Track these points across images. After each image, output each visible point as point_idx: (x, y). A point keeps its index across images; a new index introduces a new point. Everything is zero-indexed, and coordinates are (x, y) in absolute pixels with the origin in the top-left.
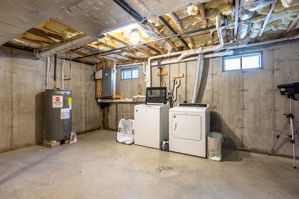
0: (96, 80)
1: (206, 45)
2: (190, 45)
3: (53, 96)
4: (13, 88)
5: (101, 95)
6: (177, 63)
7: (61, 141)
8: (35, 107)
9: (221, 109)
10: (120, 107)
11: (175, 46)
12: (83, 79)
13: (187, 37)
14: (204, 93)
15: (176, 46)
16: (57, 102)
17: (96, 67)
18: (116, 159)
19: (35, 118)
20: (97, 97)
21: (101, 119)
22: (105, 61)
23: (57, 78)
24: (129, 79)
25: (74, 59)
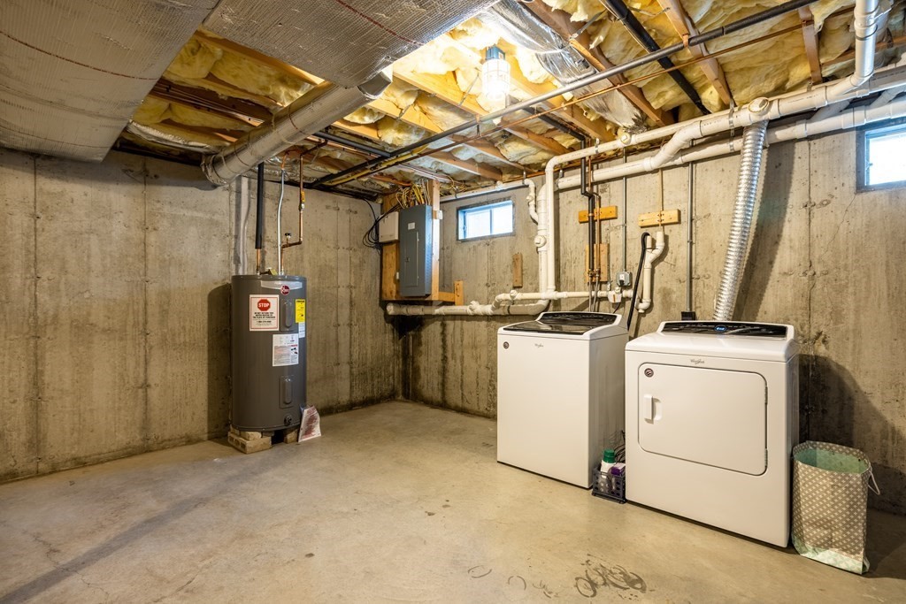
0: (380, 246)
1: (780, 89)
2: (711, 96)
3: (251, 296)
4: (149, 272)
5: (394, 291)
6: (655, 171)
7: (273, 435)
8: (206, 329)
9: (850, 346)
10: (454, 332)
11: (648, 104)
12: (344, 243)
13: (700, 58)
14: (770, 282)
15: (653, 104)
16: (262, 316)
17: (382, 204)
18: (430, 514)
19: (206, 361)
20: (384, 298)
21: (396, 368)
22: (407, 182)
23: (269, 241)
24: (482, 238)
25: (317, 181)
